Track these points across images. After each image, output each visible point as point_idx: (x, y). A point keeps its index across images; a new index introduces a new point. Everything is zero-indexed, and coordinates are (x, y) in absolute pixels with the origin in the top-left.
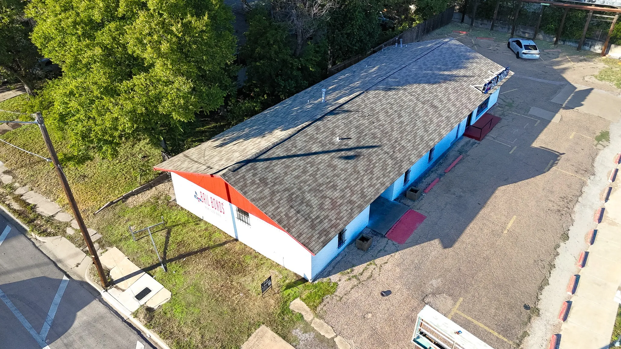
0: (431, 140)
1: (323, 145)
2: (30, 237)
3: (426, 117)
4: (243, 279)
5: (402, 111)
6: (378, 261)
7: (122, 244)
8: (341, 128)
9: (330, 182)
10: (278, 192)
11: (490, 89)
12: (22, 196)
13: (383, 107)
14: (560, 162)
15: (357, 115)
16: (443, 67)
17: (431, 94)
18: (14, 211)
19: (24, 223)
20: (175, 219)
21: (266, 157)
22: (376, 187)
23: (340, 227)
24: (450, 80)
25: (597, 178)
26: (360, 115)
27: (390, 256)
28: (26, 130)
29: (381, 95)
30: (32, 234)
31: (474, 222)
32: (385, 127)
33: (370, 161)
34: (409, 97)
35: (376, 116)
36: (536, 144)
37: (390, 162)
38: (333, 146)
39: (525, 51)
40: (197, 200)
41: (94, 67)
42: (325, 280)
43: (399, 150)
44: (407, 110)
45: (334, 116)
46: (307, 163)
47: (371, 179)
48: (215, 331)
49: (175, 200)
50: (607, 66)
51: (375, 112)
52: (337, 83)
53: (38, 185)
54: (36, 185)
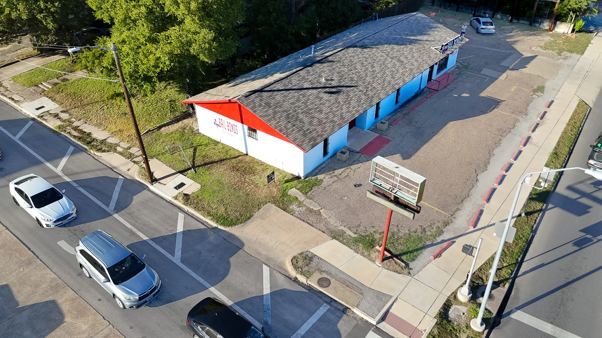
0: (396, 84)
1: (312, 84)
2: (90, 153)
3: (393, 68)
4: (254, 177)
5: (375, 63)
6: (353, 167)
7: (160, 157)
8: (326, 72)
9: (317, 108)
10: (279, 112)
11: (446, 50)
12: (79, 127)
13: (360, 60)
14: (500, 106)
15: (339, 64)
16: (409, 33)
17: (399, 52)
18: (75, 137)
19: (84, 144)
20: (199, 141)
21: (269, 89)
22: (352, 113)
23: (325, 136)
24: (415, 43)
25: (529, 117)
26: (341, 64)
27: (362, 164)
28: (74, 83)
29: (358, 51)
30: (91, 151)
31: (428, 143)
32: (360, 73)
33: (349, 96)
34: (381, 54)
35: (353, 66)
36: (483, 94)
37: (363, 97)
38: (320, 84)
39: (483, 27)
40: (216, 126)
41: (139, 23)
42: (313, 178)
43: (371, 90)
44: (378, 63)
45: (320, 64)
46: (300, 95)
47: (348, 107)
48: (234, 206)
49: (198, 130)
50: (552, 39)
51: (353, 63)
52: (324, 45)
53: (90, 120)
54: (89, 120)
